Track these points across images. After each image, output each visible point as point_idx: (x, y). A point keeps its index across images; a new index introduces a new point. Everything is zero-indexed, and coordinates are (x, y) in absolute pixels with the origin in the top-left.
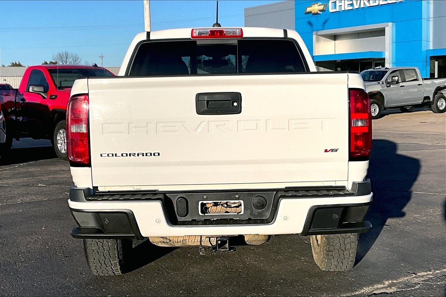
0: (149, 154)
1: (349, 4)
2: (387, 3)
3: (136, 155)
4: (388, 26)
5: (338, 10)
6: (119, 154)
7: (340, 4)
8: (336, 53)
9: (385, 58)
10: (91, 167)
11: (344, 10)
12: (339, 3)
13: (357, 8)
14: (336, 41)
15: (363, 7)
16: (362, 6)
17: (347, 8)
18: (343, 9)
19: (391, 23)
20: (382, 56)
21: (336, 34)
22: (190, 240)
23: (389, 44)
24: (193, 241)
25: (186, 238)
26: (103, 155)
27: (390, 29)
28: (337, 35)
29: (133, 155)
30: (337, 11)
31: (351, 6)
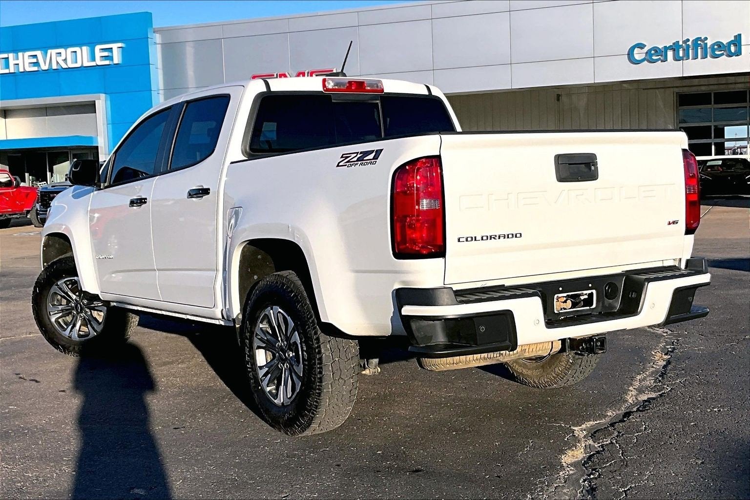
0: (510, 236)
1: (31, 63)
2: (95, 65)
3: (497, 238)
4: (100, 99)
5: (12, 70)
6: (479, 238)
7: (17, 62)
8: (8, 139)
9: (98, 147)
10: (445, 257)
11: (23, 71)
12: (14, 60)
13: (47, 69)
14: (6, 119)
15: (56, 68)
16: (54, 66)
17: (28, 69)
18: (21, 70)
19: (104, 95)
20: (92, 143)
21: (6, 109)
22: (531, 350)
23: (103, 124)
24: (534, 350)
25: (525, 348)
26: (461, 240)
27: (102, 103)
28: (8, 110)
29: (494, 238)
30: (11, 72)
31: (34, 66)
